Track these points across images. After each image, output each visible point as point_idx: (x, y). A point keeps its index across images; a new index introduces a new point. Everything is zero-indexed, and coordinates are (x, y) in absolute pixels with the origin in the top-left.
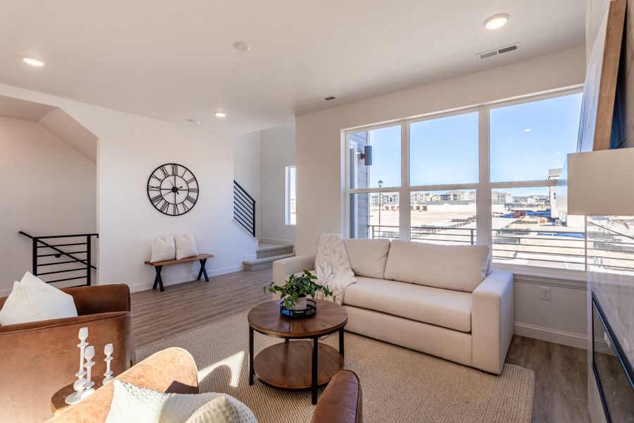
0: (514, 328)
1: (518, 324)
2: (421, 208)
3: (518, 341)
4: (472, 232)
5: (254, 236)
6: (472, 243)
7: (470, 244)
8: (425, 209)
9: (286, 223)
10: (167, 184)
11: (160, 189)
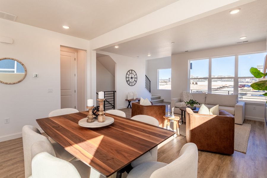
0: (245, 117)
1: (246, 116)
2: (195, 83)
3: (246, 120)
4: (229, 92)
5: (150, 92)
6: (229, 94)
7: (228, 94)
8: (196, 83)
9: (158, 89)
10: (130, 77)
11: (129, 78)
